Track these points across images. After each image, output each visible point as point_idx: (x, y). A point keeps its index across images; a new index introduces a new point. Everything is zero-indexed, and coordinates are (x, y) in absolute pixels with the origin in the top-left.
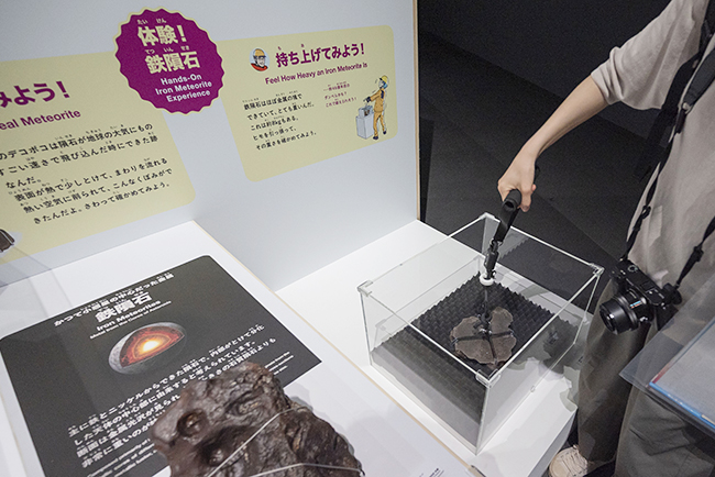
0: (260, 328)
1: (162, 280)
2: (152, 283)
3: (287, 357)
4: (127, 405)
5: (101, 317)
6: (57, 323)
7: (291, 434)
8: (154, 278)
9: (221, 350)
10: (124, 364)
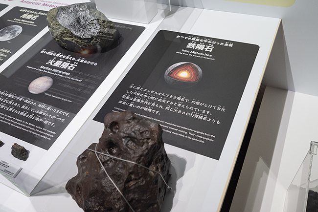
0: (223, 110)
1: (226, 45)
2: (222, 44)
3: (210, 138)
4: (150, 93)
5: (189, 45)
6: (178, 37)
7: (133, 177)
8: (224, 41)
9: (198, 103)
10: (170, 74)
